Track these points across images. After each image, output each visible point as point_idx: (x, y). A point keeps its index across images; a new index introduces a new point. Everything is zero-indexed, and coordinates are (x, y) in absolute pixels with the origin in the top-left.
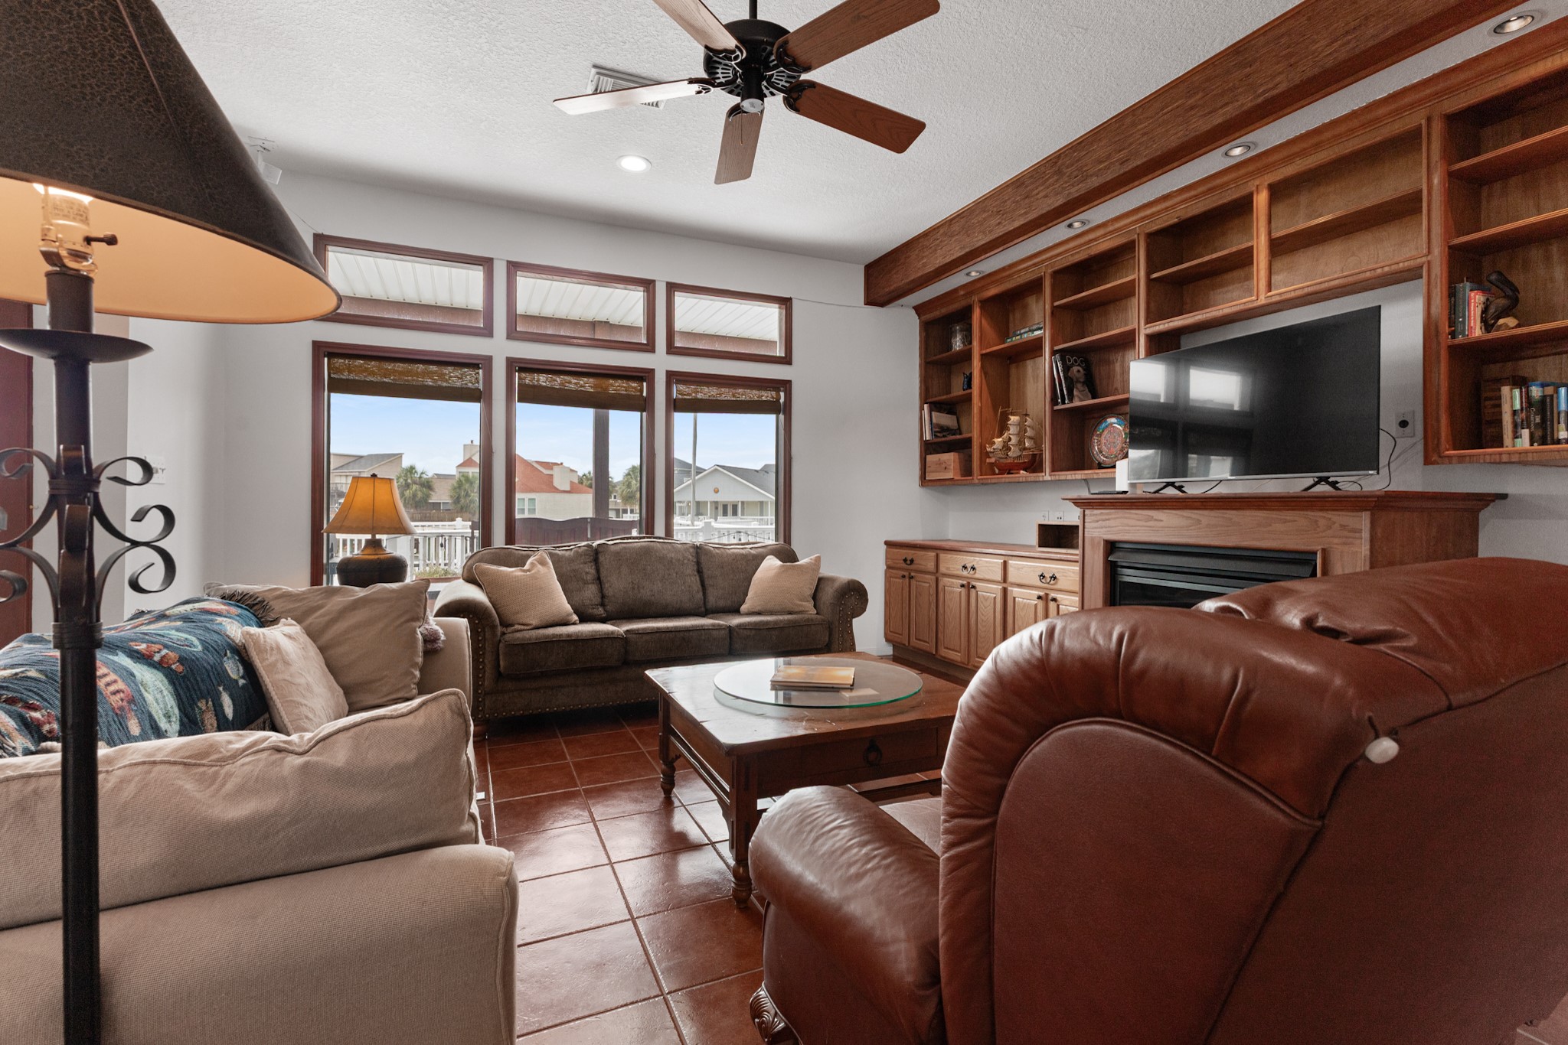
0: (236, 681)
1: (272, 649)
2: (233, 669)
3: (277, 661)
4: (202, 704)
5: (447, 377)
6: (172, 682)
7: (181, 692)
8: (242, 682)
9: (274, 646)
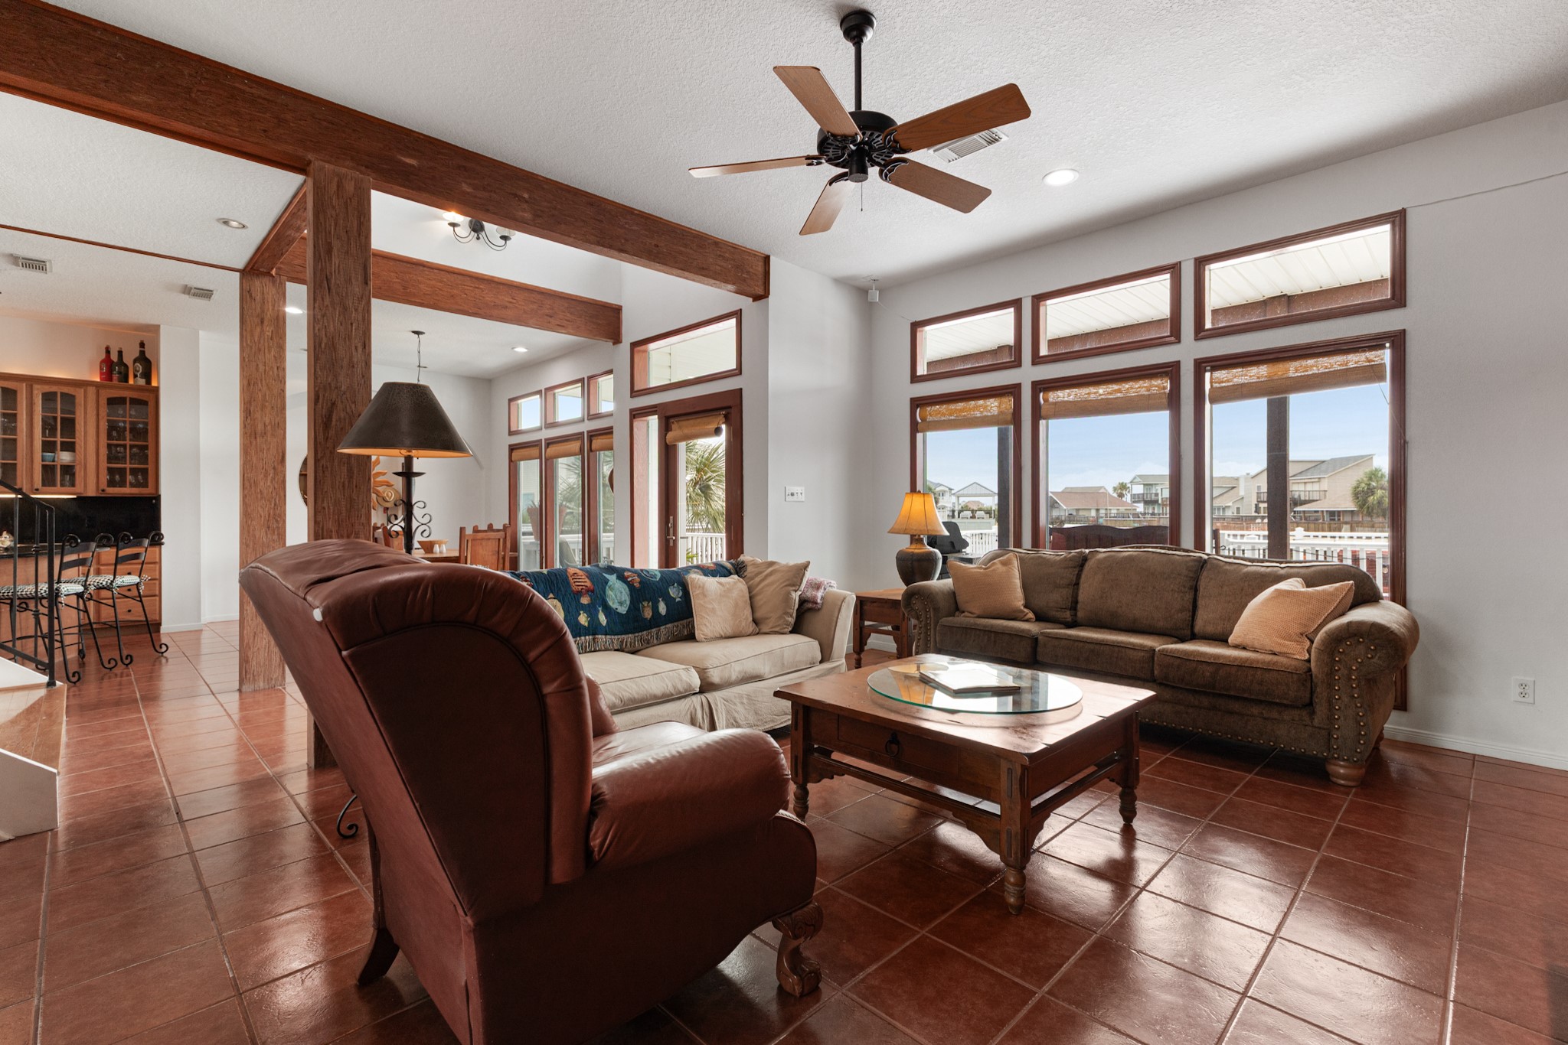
0: (674, 599)
1: (699, 587)
2: (674, 592)
3: (699, 593)
4: (645, 604)
5: (989, 408)
6: (630, 590)
7: (634, 596)
8: (678, 600)
9: (701, 585)
